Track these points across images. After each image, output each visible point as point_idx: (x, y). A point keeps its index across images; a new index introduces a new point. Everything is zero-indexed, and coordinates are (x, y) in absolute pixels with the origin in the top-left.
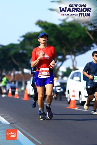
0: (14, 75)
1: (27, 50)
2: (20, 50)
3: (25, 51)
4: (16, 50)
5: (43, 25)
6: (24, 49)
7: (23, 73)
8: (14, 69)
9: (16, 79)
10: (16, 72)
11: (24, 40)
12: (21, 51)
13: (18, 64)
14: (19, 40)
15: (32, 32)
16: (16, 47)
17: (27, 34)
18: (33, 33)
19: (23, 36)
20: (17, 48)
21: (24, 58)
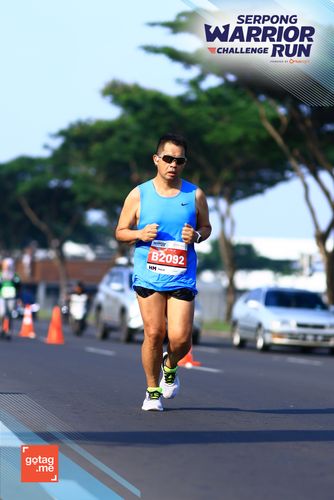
0: (33, 264)
1: (74, 178)
2: (51, 179)
3: (68, 184)
4: (37, 179)
5: (124, 97)
6: (66, 176)
7: (62, 256)
8: (34, 243)
9: (37, 278)
10: (41, 254)
11: (64, 147)
12: (54, 183)
13: (43, 227)
14: (46, 147)
15: (89, 120)
16: (38, 168)
17: (72, 127)
18: (92, 124)
19: (62, 133)
20: (43, 173)
21: (66, 205)
